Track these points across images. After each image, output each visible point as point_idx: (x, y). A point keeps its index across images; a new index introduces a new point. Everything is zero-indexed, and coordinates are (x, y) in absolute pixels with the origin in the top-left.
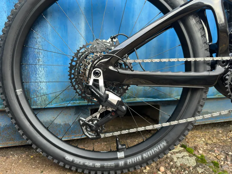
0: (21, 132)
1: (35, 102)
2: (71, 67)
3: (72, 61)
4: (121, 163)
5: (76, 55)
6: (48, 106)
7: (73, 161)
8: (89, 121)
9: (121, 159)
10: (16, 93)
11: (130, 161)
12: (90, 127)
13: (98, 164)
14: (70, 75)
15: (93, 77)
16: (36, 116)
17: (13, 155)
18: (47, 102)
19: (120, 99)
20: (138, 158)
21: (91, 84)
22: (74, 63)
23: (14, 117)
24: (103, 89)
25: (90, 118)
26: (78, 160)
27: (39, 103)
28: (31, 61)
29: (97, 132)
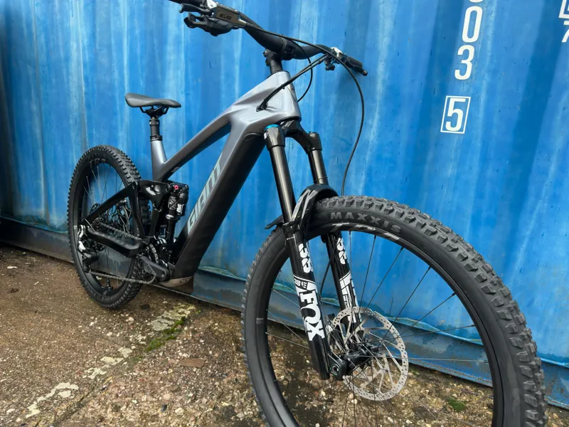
24: (80, 239)
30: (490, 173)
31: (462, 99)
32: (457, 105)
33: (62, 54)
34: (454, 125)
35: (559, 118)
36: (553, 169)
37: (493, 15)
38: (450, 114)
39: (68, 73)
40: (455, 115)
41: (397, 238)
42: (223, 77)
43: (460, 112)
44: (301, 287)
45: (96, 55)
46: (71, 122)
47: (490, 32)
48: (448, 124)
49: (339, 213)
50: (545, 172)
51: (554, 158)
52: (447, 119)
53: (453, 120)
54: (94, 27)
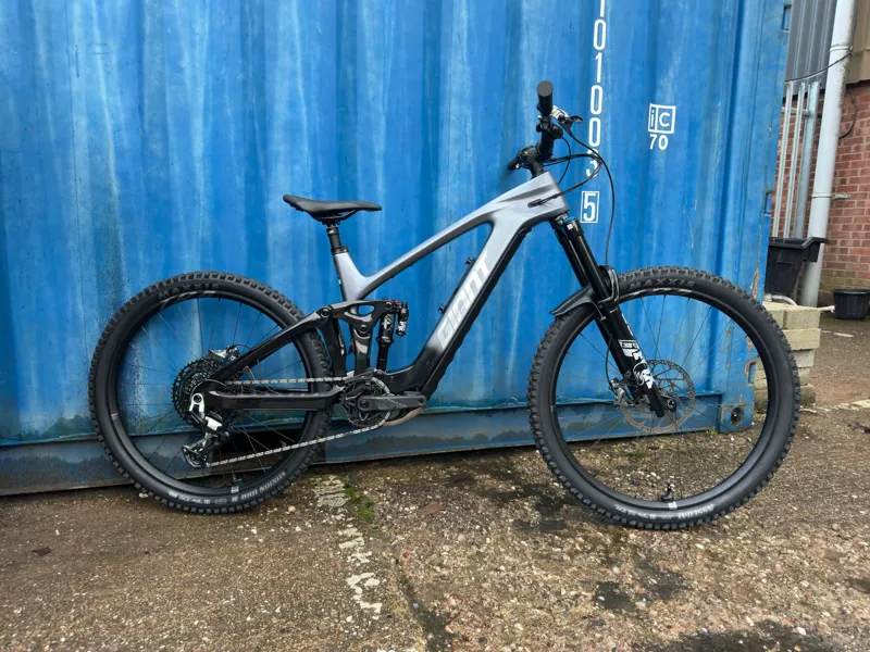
0: (116, 464)
1: (134, 428)
2: (175, 389)
3: (176, 381)
4: (235, 499)
5: (180, 374)
6: (150, 433)
7: (177, 498)
8: (194, 449)
9: (235, 494)
10: (110, 417)
11: (244, 496)
12: (195, 455)
13: (207, 501)
14: (173, 397)
15: (193, 403)
16: (134, 445)
17: (103, 498)
18: (149, 428)
19: (220, 425)
20: (254, 493)
21: (191, 409)
22: (178, 384)
23: (108, 446)
24: (203, 415)
25: (194, 445)
26: (183, 497)
27: (138, 429)
28: (128, 377)
29: (202, 461)
30: (622, 252)
31: (593, 194)
32: (590, 199)
33: (53, 135)
34: (589, 216)
35: (654, 206)
36: (655, 245)
37: (609, 125)
38: (586, 207)
39: (66, 165)
40: (590, 207)
41: (689, 291)
42: (360, 175)
43: (592, 204)
44: (633, 348)
45: (144, 139)
46: (71, 244)
47: (609, 138)
48: (585, 215)
49: (639, 283)
50: (650, 248)
51: (655, 236)
52: (585, 211)
53: (588, 211)
54: (141, 97)
